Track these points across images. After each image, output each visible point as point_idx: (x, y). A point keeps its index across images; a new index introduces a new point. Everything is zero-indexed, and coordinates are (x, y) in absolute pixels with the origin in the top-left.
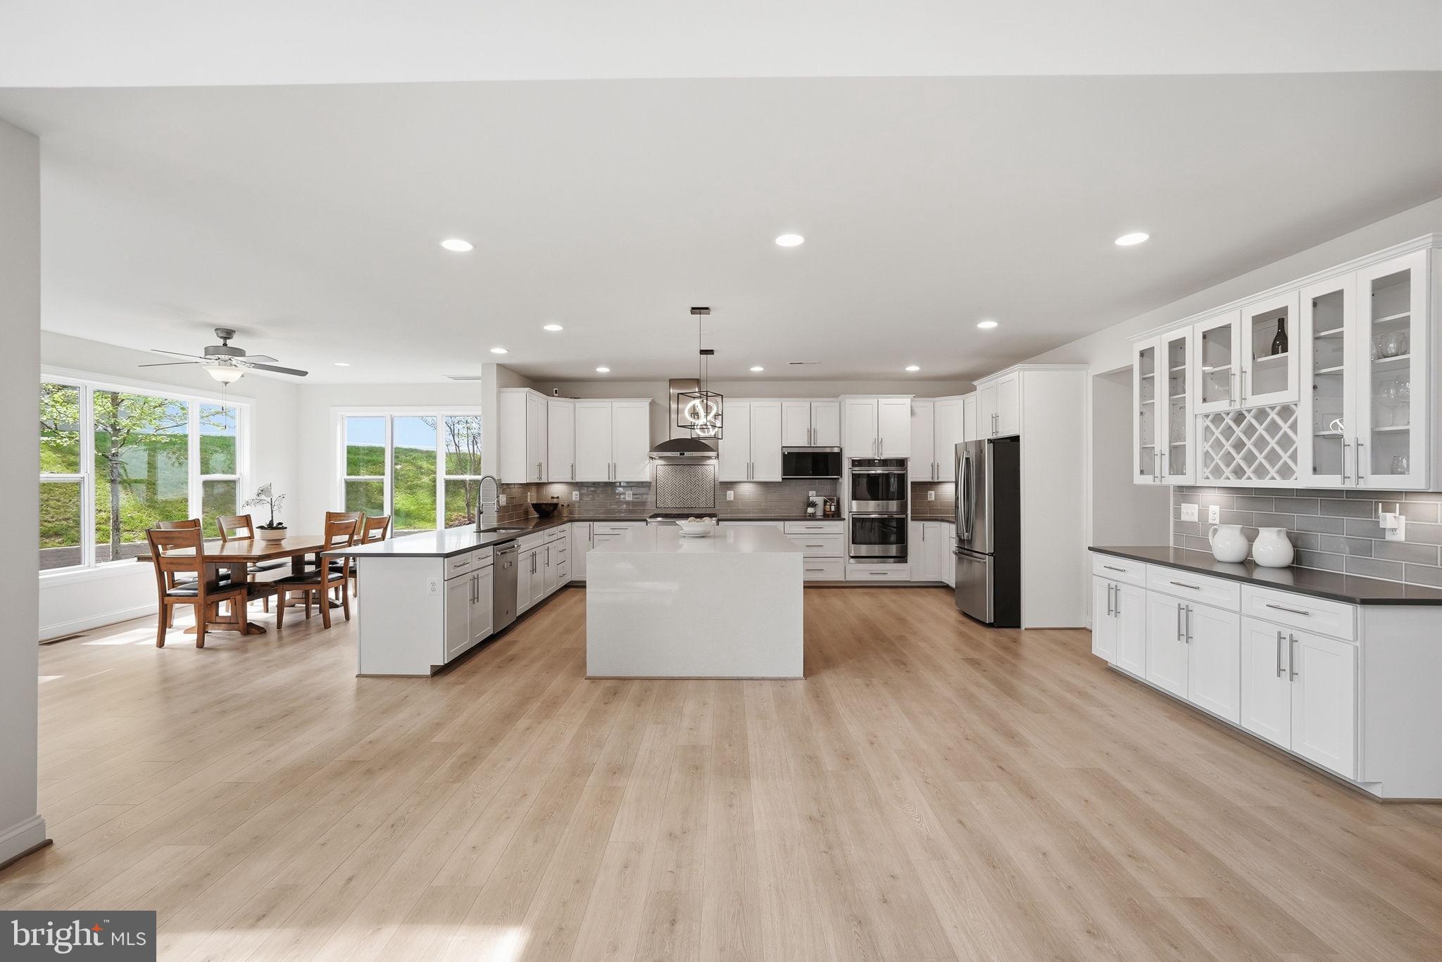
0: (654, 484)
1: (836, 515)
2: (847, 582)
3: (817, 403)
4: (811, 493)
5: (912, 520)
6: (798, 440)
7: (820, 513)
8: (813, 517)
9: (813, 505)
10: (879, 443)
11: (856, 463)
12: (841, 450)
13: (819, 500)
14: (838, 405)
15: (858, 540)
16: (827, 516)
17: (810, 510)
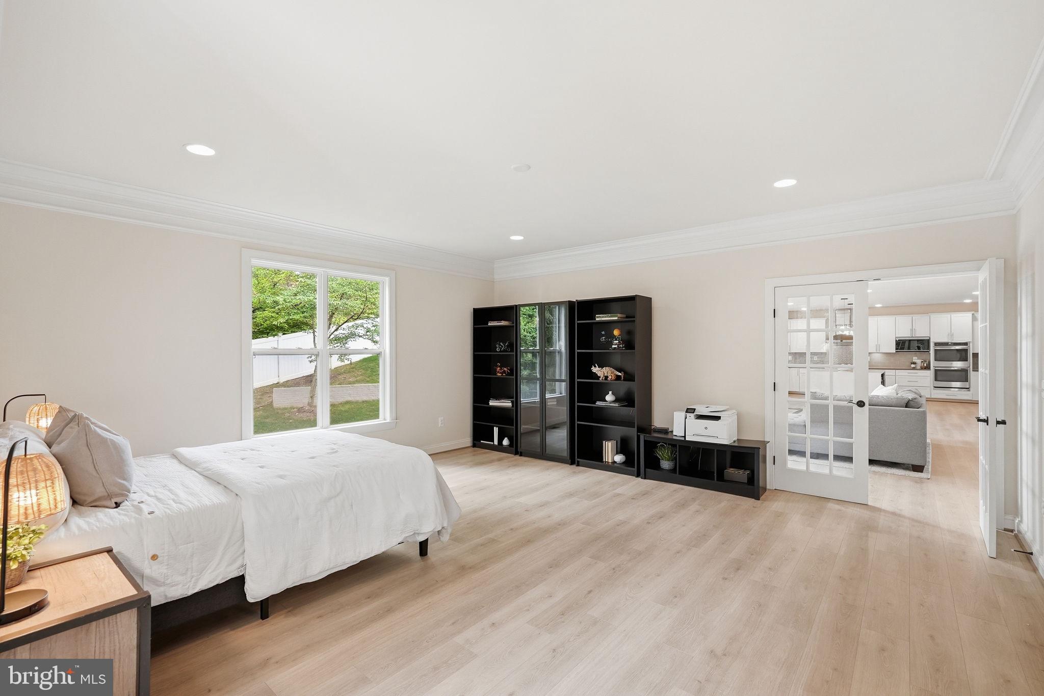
0: (828, 353)
1: (928, 368)
2: (932, 398)
3: (915, 317)
4: (914, 358)
5: (973, 371)
6: (905, 334)
7: (919, 367)
8: (914, 369)
9: (914, 363)
10: (952, 335)
11: (936, 344)
12: (930, 338)
13: (919, 361)
14: (929, 318)
15: (938, 379)
16: (923, 368)
17: (913, 366)
